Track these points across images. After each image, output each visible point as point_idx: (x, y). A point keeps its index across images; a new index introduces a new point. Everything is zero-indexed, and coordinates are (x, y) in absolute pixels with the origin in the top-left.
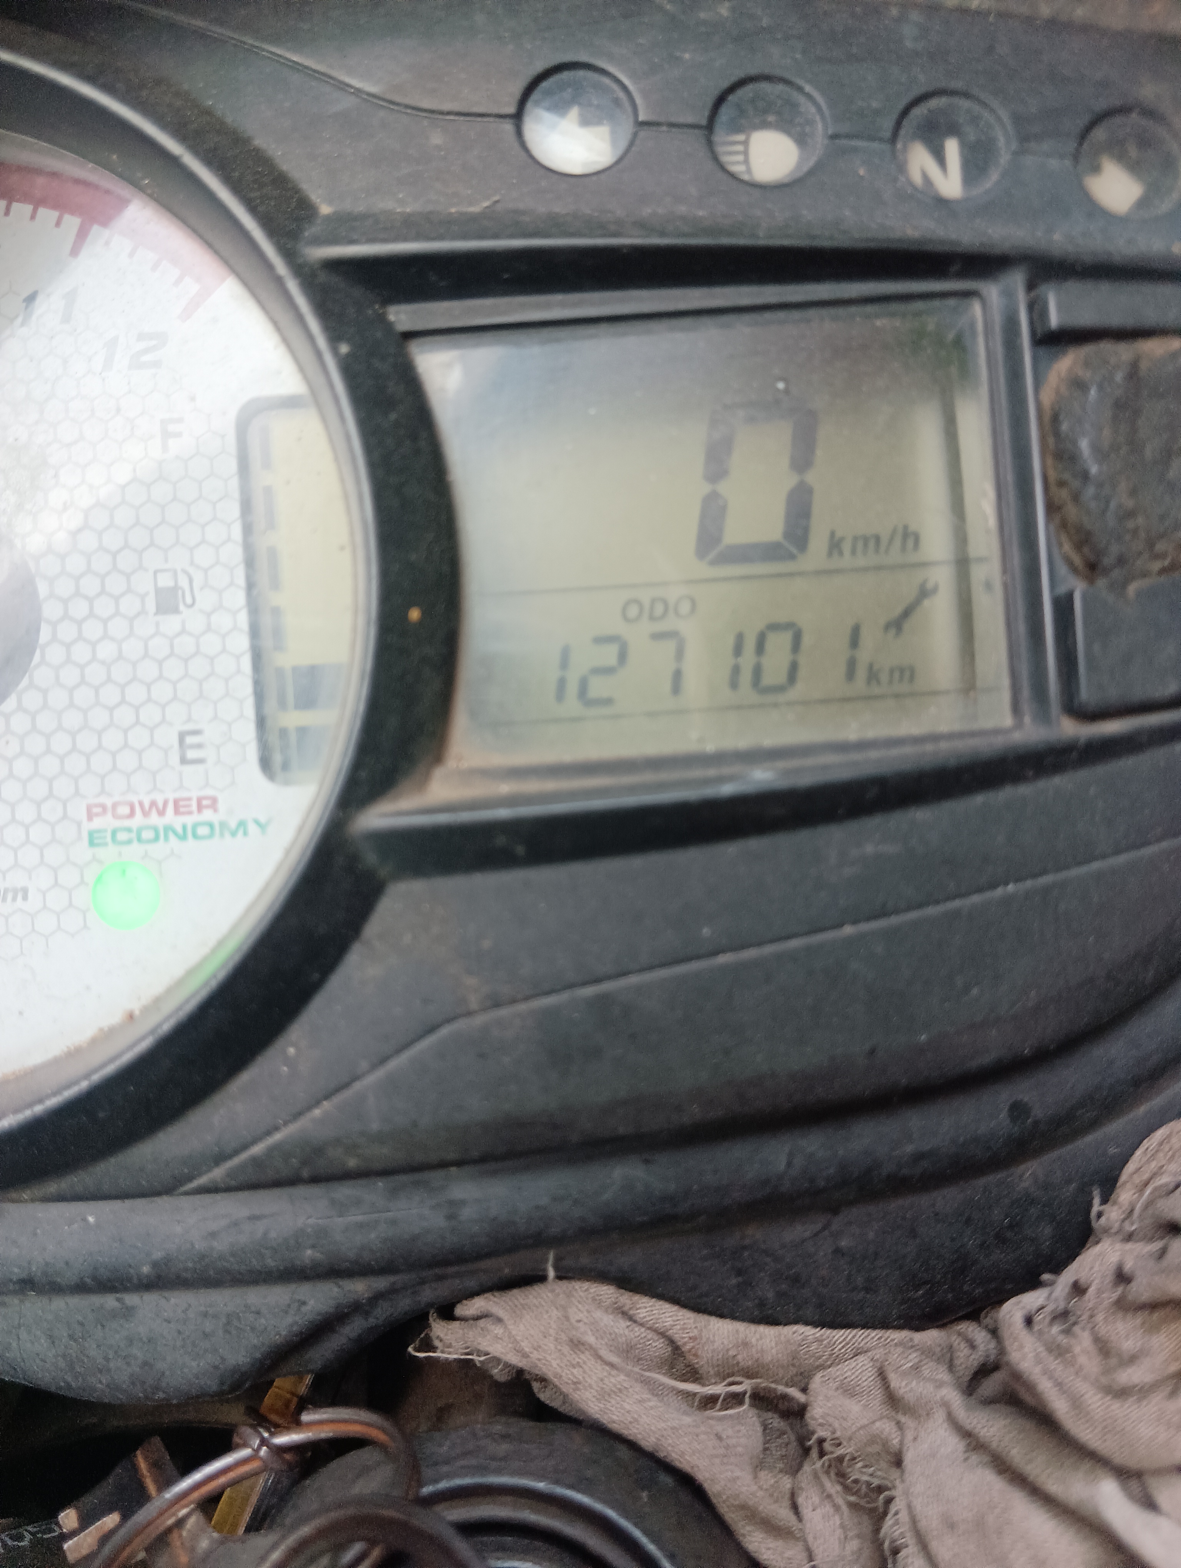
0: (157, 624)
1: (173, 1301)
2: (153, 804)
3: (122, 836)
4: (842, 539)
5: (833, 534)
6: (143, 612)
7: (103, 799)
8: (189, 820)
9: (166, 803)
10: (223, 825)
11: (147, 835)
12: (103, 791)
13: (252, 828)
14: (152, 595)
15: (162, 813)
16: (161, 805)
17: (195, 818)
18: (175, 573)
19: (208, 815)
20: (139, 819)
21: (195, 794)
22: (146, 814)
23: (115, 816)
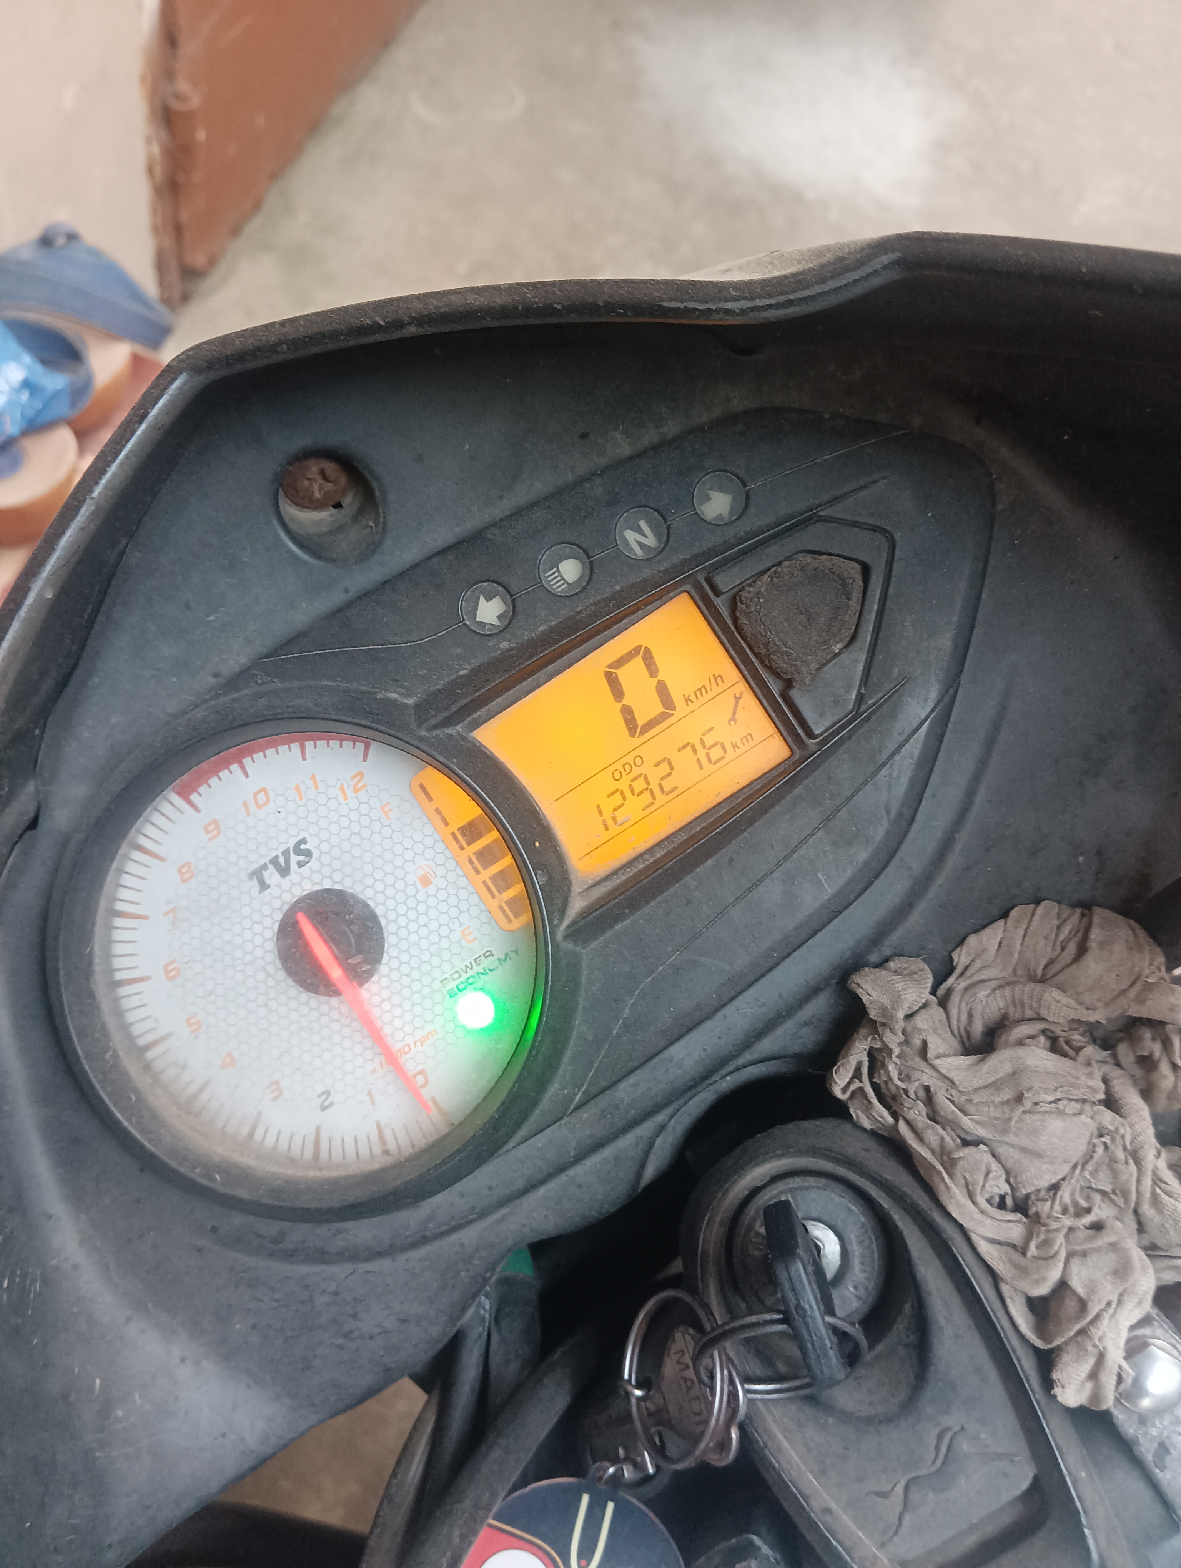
0: (426, 892)
1: (588, 1165)
2: (466, 966)
3: (461, 987)
4: (689, 696)
5: (684, 696)
6: (418, 891)
7: (445, 976)
8: (485, 965)
9: (471, 963)
10: (499, 960)
11: (471, 981)
12: (443, 973)
13: (513, 955)
14: (418, 882)
15: (471, 969)
16: (470, 966)
17: (487, 963)
18: (422, 867)
19: (490, 958)
20: (464, 977)
21: (481, 954)
22: (466, 972)
23: (453, 979)
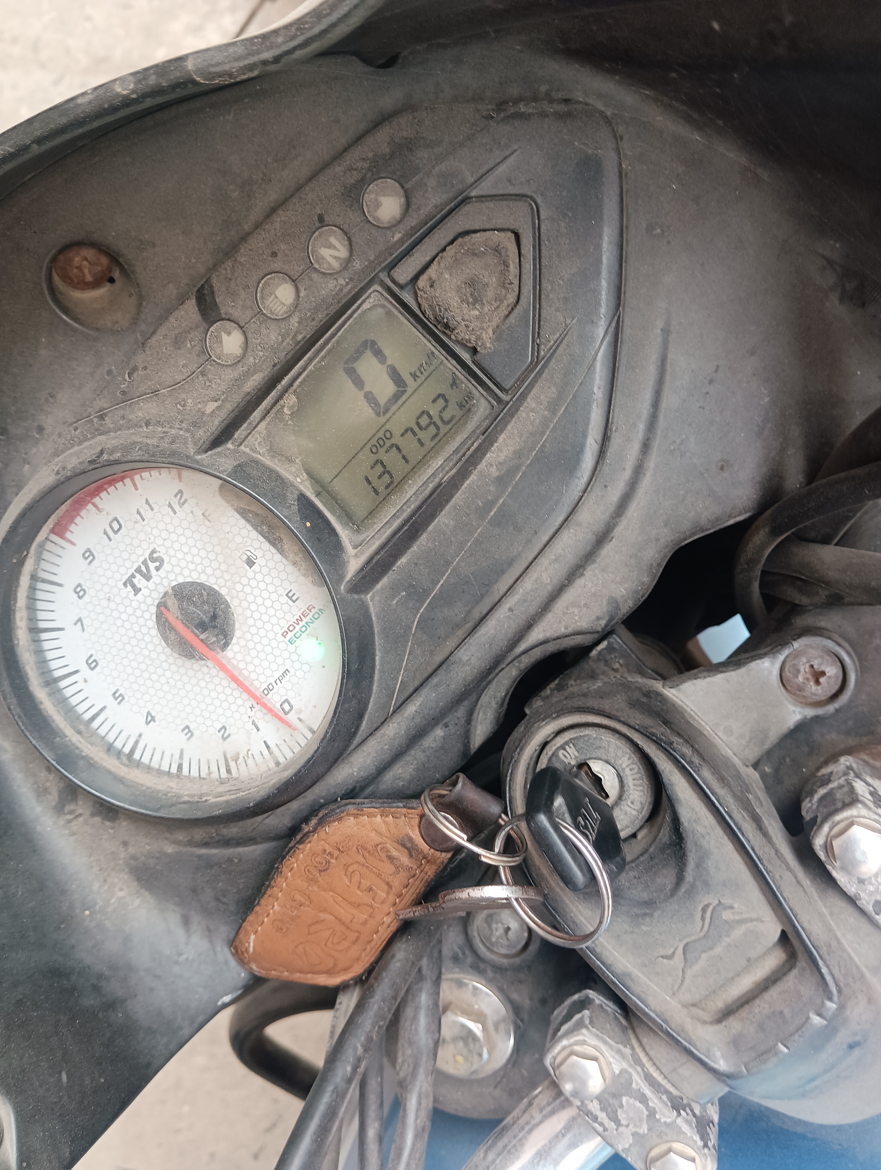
0: (253, 571)
2: (297, 620)
3: (297, 635)
4: (415, 373)
5: (410, 373)
6: (247, 571)
7: (284, 630)
8: (310, 616)
9: (300, 617)
10: (320, 610)
11: (303, 629)
12: (282, 628)
14: (244, 564)
15: (302, 620)
17: (311, 614)
18: (245, 553)
19: (313, 610)
20: (298, 628)
21: (305, 608)
22: (298, 624)
23: (291, 631)
